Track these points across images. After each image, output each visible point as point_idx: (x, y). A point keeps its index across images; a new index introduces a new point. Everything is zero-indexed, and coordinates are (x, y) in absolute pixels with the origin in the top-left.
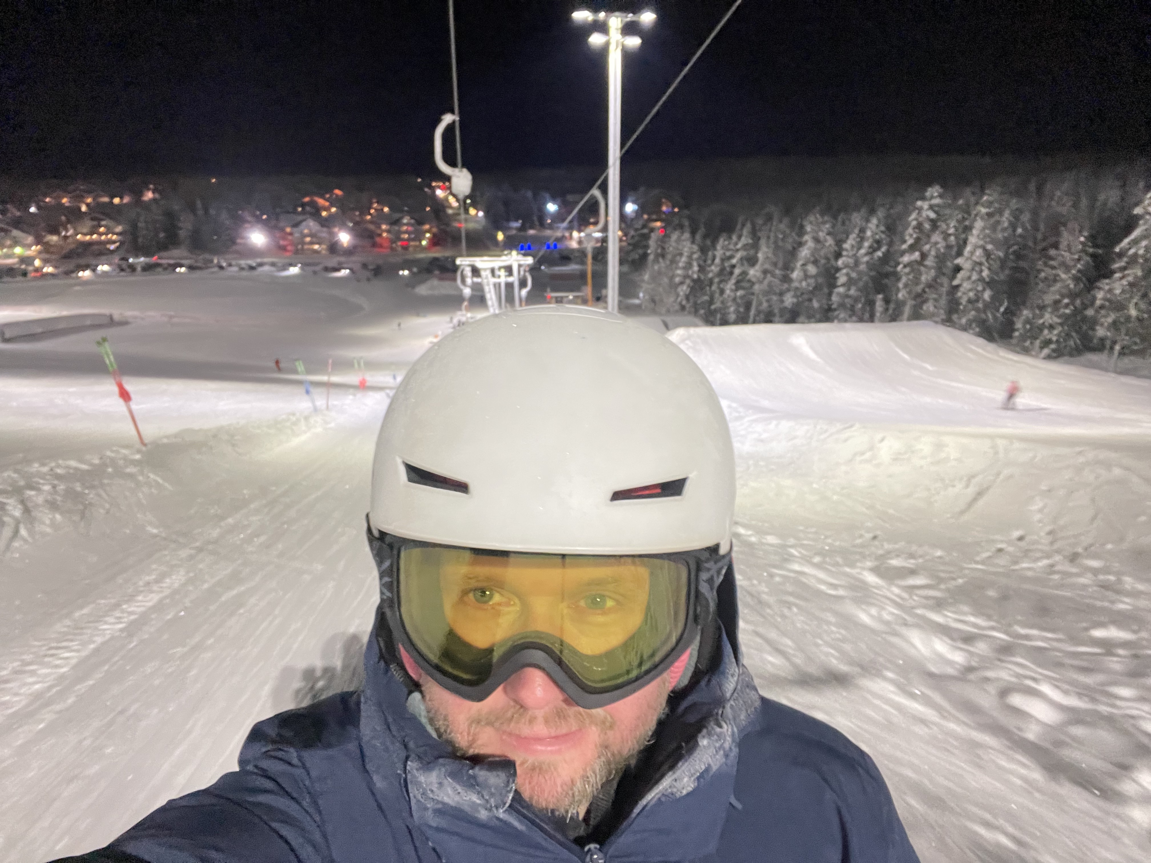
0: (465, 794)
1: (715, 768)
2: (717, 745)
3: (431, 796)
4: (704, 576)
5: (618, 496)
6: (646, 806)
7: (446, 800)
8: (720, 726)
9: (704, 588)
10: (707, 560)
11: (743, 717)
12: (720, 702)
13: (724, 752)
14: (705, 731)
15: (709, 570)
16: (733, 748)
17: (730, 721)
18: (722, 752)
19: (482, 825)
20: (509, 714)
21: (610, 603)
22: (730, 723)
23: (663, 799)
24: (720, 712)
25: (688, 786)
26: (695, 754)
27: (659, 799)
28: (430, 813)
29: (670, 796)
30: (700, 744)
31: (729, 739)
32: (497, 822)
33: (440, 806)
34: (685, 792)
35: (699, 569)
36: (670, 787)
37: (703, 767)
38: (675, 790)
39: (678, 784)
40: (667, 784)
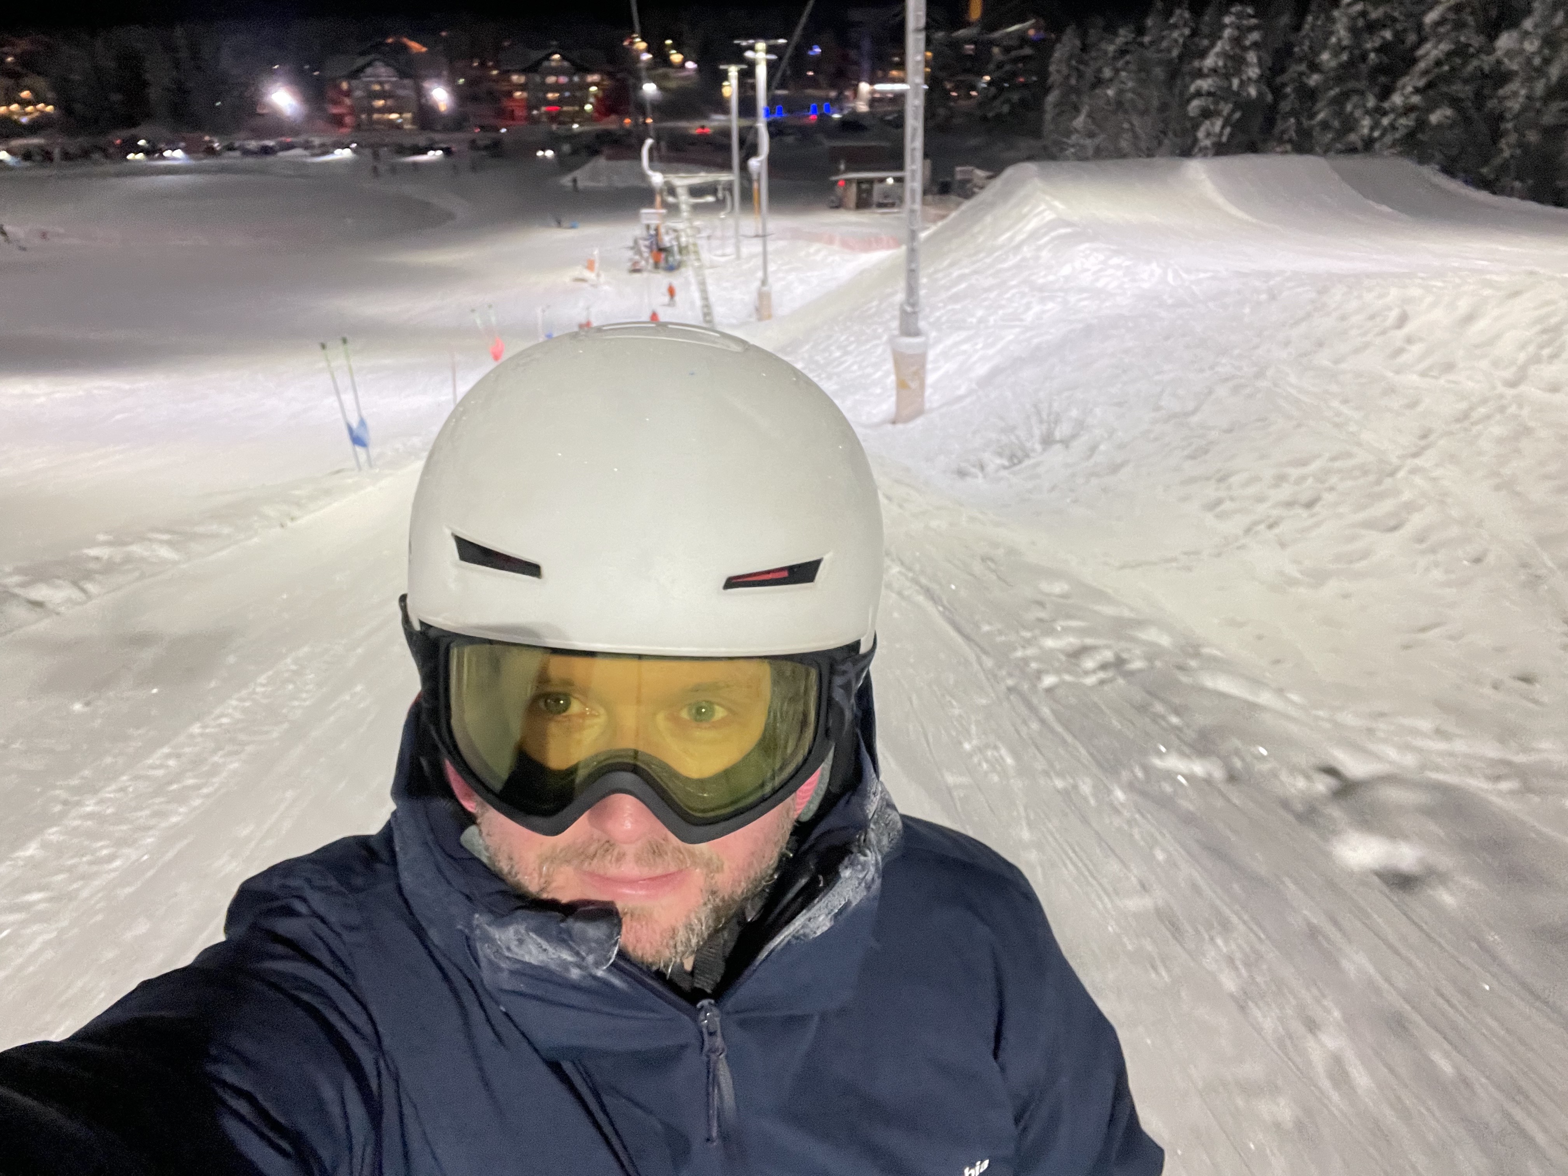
0: (554, 951)
1: (854, 904)
2: (861, 876)
3: (507, 954)
4: (838, 681)
5: (732, 583)
6: (772, 951)
7: (527, 959)
8: (865, 855)
9: (838, 695)
10: (844, 661)
11: (885, 841)
12: (862, 826)
13: (866, 884)
14: (846, 861)
15: (844, 673)
16: (876, 878)
17: (873, 847)
18: (863, 885)
19: (575, 987)
20: (592, 849)
21: (720, 713)
22: (874, 851)
23: (794, 942)
24: (863, 838)
25: (824, 925)
26: (835, 888)
27: (789, 942)
28: (505, 974)
29: (802, 937)
30: (842, 875)
31: (872, 869)
32: (594, 983)
33: (518, 966)
34: (819, 933)
35: (832, 671)
36: (803, 927)
37: (843, 903)
38: (807, 931)
39: (812, 925)
40: (799, 925)
